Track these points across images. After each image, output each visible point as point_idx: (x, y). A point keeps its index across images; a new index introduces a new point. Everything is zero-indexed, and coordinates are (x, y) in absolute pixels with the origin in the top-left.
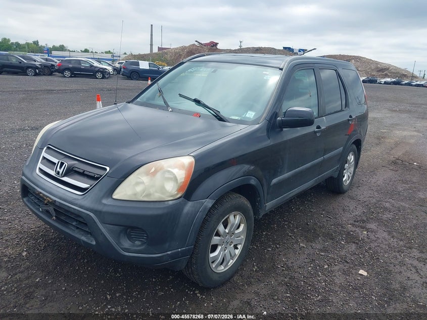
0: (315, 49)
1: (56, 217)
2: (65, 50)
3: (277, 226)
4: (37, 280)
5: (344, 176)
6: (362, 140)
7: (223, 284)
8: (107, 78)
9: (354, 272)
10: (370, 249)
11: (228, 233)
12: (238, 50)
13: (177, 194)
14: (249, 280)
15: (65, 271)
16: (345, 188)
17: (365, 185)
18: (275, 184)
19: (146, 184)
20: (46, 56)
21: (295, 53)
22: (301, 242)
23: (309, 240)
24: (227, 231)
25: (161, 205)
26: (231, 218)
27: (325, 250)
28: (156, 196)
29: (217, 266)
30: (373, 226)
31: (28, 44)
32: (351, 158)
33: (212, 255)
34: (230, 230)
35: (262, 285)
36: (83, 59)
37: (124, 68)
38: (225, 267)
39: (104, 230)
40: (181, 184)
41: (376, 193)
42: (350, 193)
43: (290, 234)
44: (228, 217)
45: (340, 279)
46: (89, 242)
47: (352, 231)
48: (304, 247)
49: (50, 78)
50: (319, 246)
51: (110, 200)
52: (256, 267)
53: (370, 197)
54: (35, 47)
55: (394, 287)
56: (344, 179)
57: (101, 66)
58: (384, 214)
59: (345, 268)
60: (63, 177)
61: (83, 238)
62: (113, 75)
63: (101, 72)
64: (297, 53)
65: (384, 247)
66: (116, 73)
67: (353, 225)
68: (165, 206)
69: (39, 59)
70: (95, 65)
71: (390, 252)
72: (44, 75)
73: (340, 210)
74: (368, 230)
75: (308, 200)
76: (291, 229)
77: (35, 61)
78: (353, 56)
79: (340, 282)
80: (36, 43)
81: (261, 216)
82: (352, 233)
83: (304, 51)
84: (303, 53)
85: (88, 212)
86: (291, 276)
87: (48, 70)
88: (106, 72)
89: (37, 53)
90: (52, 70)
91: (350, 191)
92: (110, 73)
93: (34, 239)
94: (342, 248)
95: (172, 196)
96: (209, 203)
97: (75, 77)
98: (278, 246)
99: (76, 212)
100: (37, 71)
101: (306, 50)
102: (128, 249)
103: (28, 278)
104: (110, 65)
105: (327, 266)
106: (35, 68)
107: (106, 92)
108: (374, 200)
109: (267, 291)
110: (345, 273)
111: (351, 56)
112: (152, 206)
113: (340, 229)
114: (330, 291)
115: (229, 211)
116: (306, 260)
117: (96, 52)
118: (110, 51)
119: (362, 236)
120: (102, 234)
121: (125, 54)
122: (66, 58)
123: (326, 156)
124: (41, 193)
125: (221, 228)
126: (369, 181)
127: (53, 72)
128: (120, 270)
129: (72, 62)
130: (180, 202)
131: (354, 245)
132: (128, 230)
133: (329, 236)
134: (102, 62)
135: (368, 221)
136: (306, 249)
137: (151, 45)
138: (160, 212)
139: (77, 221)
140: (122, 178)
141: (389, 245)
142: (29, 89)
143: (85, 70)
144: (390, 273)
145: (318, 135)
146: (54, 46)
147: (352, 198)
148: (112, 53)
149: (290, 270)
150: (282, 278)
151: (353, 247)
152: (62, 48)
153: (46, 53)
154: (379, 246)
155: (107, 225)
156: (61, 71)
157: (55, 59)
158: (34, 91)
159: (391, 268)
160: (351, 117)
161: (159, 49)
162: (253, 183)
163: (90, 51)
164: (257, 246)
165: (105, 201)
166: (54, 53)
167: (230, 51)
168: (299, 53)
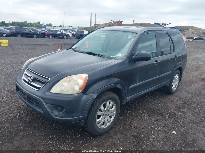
0: (171, 23)
1: (28, 100)
2: (52, 26)
3: (136, 109)
4: (21, 128)
5: (173, 86)
6: (183, 68)
7: (104, 134)
8: (69, 39)
9: (170, 132)
10: (181, 121)
11: (106, 110)
12: (132, 24)
13: (79, 91)
14: (117, 133)
15: (34, 125)
16: (173, 91)
17: (185, 90)
18: (131, 88)
19: (65, 86)
20: (43, 29)
21: (160, 26)
22: (146, 117)
23: (150, 116)
24: (105, 109)
25: (72, 96)
26: (108, 103)
27: (157, 121)
28: (70, 92)
29: (100, 126)
30: (185, 110)
31: (35, 23)
32: (177, 77)
33: (98, 120)
34: (107, 109)
35: (123, 136)
36: (58, 30)
37: (77, 34)
38: (105, 126)
39: (46, 106)
40: (81, 87)
41: (190, 94)
42: (176, 94)
43: (141, 113)
44: (106, 103)
45: (162, 135)
46: (41, 112)
47: (173, 112)
48: (147, 119)
49: (43, 39)
50: (154, 119)
51: (49, 93)
52: (121, 127)
53: (186, 96)
54: (38, 25)
55: (189, 140)
56: (173, 87)
57: (66, 33)
58: (192, 105)
59: (166, 130)
60: (31, 82)
61: (38, 110)
62: (72, 37)
63: (66, 36)
64: (161, 26)
65: (188, 120)
66: (73, 36)
67: (174, 109)
68: (73, 96)
69: (39, 30)
70: (63, 32)
71: (191, 123)
72: (41, 37)
73: (169, 102)
74: (181, 112)
75: (154, 97)
76: (143, 110)
77: (37, 31)
78: (191, 27)
79: (162, 136)
80: (39, 23)
81: (124, 103)
82: (173, 113)
83: (165, 24)
84: (164, 26)
85: (39, 98)
86: (138, 132)
87: (43, 35)
88: (68, 36)
89: (39, 27)
90: (45, 35)
91: (176, 93)
92: (70, 36)
93: (23, 110)
94: (167, 120)
95: (76, 92)
96: (95, 96)
97: (54, 38)
98: (134, 118)
99: (35, 98)
100: (38, 35)
101: (166, 24)
102: (56, 115)
103: (17, 127)
104: (71, 32)
105: (157, 129)
106: (37, 34)
107: (67, 45)
108: (188, 98)
109: (125, 139)
110: (165, 132)
111: (189, 27)
112: (67, 96)
113: (167, 111)
114: (156, 140)
115: (107, 100)
116: (147, 125)
117: (65, 27)
118: (71, 26)
119: (178, 115)
120: (45, 108)
121: (79, 27)
122: (51, 30)
123: (161, 76)
124: (22, 89)
125: (102, 108)
126: (187, 88)
127: (45, 36)
128: (58, 125)
129: (53, 31)
130: (80, 95)
131: (172, 119)
132: (57, 107)
133: (161, 114)
134: (67, 31)
135: (183, 108)
136: (148, 120)
137: (91, 23)
138: (71, 99)
139: (36, 102)
140: (54, 83)
141: (191, 120)
142: (33, 44)
143: (59, 35)
144: (188, 133)
145: (156, 65)
146: (47, 24)
147: (177, 97)
148: (73, 27)
149: (138, 129)
150: (133, 133)
151: (172, 120)
152: (50, 25)
153: (43, 28)
154: (185, 120)
155: (48, 104)
156: (48, 35)
157: (46, 30)
158: (35, 44)
159: (190, 131)
160: (175, 56)
161: (95, 25)
162: (119, 87)
163: (63, 26)
164: (124, 117)
165: (47, 93)
166: (47, 27)
167: (128, 25)
168: (162, 26)
